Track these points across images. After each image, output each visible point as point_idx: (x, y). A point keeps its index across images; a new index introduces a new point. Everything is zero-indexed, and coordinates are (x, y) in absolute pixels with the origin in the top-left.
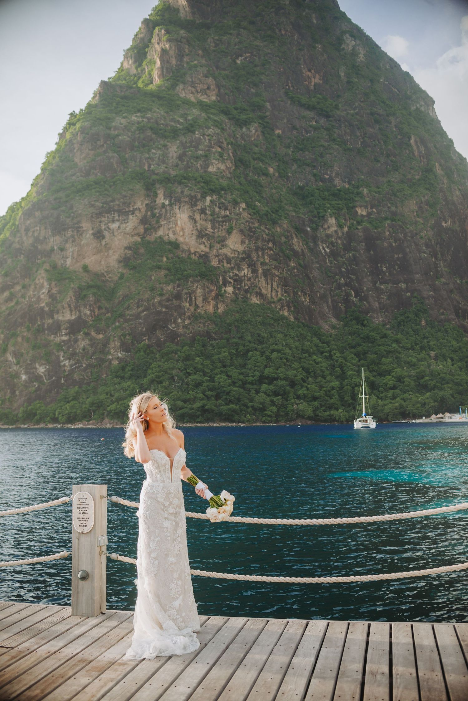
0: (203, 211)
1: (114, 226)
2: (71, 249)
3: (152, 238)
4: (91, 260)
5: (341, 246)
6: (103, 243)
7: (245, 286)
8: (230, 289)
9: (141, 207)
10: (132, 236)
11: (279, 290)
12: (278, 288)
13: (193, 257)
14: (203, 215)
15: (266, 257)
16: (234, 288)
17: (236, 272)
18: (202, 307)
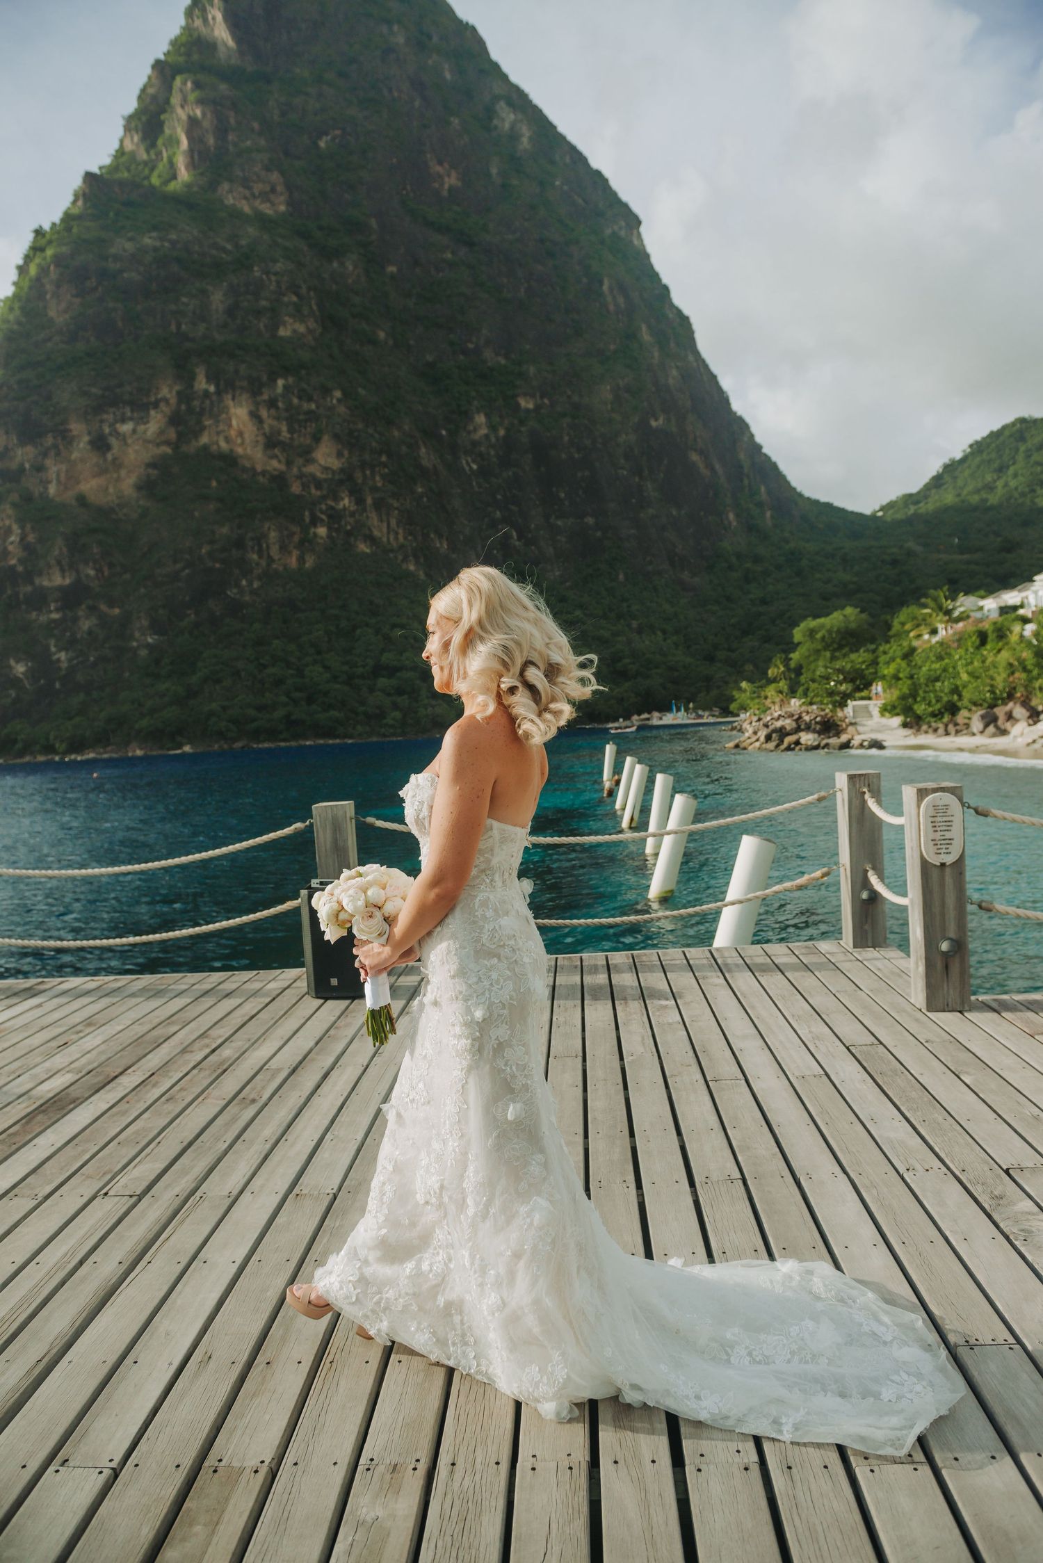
0: (272, 404)
1: (126, 428)
2: (54, 469)
3: (192, 447)
4: (89, 486)
5: (495, 460)
6: (109, 456)
7: (346, 525)
8: (322, 531)
9: (168, 396)
10: (158, 445)
11: (401, 531)
12: (398, 526)
13: (261, 479)
14: (273, 411)
15: (378, 478)
16: (329, 528)
17: (332, 504)
18: (279, 560)
